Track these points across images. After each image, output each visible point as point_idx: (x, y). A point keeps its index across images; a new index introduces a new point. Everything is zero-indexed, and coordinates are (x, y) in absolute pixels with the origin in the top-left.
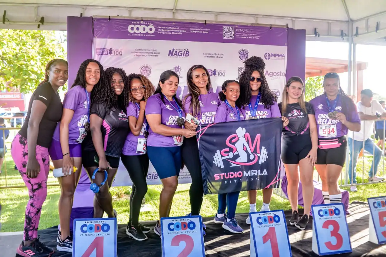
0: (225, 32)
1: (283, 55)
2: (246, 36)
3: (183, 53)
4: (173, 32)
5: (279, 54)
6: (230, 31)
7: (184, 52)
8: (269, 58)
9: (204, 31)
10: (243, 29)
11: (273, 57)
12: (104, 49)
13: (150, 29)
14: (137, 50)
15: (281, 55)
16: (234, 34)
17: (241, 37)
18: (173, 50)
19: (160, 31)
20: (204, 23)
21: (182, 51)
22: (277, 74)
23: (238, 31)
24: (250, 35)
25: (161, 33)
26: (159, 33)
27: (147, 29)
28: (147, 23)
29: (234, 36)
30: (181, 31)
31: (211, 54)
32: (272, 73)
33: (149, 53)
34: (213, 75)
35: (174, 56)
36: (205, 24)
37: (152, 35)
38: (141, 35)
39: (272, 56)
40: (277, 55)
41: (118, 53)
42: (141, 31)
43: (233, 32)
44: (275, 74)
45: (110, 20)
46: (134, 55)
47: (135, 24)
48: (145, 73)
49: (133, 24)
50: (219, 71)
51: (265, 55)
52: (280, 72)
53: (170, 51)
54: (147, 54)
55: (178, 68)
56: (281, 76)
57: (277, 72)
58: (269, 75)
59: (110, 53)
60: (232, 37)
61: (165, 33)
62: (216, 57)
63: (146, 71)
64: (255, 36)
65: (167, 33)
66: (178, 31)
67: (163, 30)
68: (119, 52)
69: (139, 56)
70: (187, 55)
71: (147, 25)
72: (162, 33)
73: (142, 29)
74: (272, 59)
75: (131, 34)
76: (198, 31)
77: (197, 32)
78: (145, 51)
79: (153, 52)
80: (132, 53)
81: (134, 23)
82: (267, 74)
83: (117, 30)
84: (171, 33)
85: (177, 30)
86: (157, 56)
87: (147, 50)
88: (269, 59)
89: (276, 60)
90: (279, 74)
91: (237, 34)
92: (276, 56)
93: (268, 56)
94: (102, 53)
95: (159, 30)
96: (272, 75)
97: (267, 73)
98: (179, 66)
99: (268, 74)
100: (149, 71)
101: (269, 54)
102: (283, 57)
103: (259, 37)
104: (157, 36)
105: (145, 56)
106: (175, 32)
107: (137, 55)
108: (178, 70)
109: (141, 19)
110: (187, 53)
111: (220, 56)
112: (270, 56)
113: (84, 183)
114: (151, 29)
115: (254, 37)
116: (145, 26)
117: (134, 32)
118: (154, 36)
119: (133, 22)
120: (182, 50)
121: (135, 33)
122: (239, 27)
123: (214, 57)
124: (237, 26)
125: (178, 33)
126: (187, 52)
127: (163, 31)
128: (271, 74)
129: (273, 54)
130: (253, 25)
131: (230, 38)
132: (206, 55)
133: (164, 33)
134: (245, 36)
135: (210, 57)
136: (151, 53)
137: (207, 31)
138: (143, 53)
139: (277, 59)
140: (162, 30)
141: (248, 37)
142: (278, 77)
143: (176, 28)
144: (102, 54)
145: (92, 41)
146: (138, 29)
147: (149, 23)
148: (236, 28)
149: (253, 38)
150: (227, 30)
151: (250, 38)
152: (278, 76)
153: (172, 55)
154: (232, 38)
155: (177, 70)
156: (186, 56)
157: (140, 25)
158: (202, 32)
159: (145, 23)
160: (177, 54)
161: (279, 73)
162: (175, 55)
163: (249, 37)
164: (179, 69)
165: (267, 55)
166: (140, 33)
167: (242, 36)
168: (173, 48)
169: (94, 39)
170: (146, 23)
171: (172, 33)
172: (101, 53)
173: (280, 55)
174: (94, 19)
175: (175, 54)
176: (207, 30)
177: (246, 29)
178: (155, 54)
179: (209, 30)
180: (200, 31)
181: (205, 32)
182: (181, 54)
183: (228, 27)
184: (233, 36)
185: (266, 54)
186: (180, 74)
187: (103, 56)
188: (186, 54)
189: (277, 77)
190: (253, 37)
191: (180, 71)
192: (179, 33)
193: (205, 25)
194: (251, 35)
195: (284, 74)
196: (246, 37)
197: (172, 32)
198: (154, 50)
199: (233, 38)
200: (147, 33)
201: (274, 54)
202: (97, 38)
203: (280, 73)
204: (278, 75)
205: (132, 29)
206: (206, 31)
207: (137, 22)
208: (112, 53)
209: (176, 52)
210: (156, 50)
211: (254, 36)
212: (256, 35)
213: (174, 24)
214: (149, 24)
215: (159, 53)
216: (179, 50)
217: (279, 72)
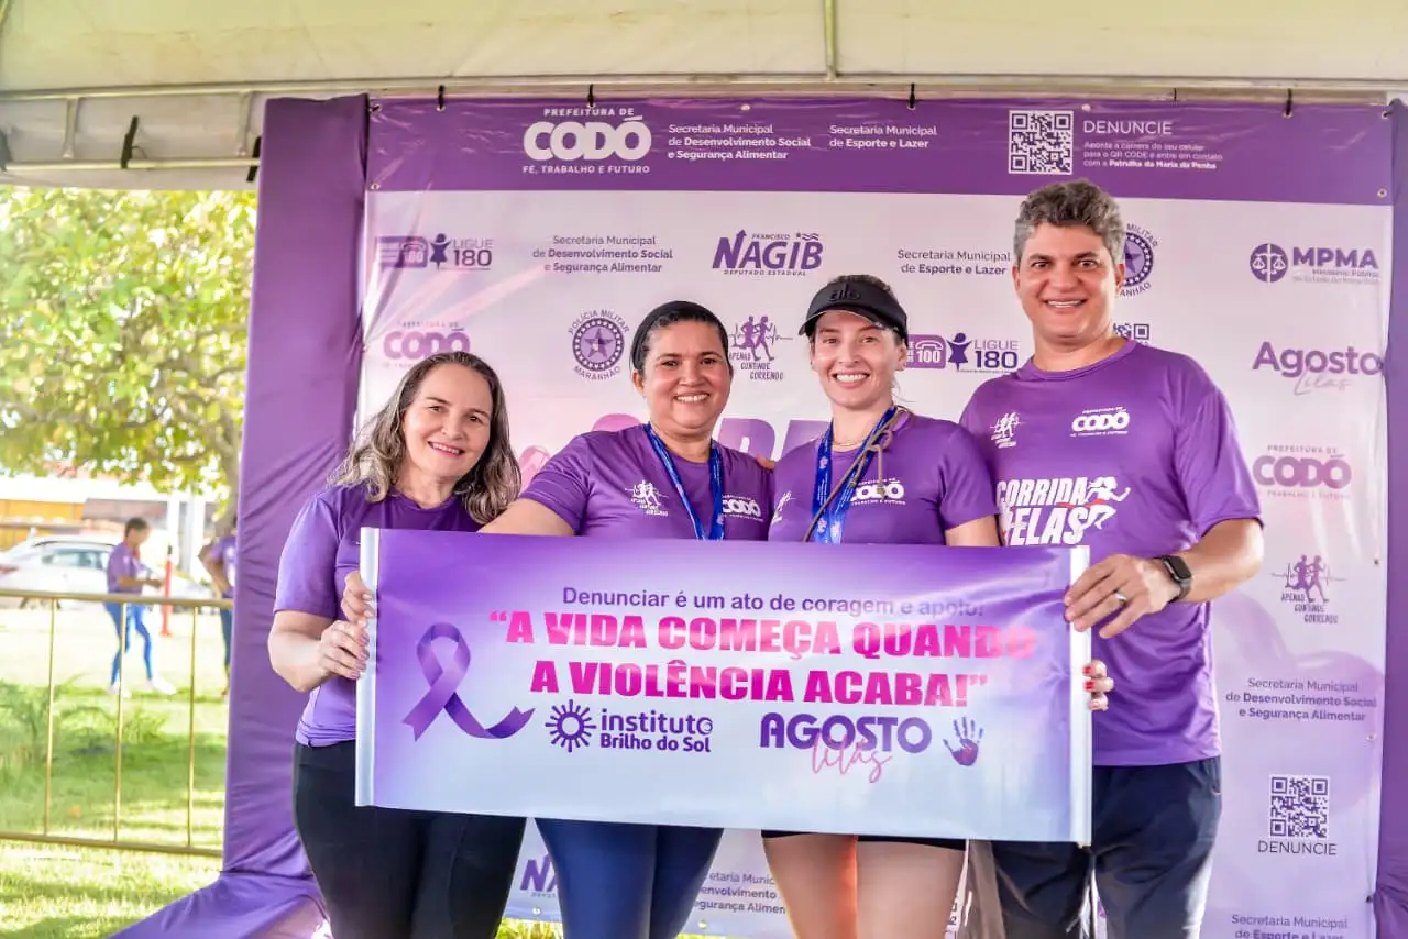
0: (1018, 140)
1: (1369, 253)
2: (1144, 155)
3: (788, 251)
4: (743, 148)
5: (1339, 252)
6: (1050, 135)
7: (797, 246)
8: (1280, 274)
9: (906, 138)
10: (1126, 118)
11: (1302, 269)
12: (410, 239)
13: (628, 140)
14: (561, 241)
15: (1353, 254)
16: (1070, 147)
17: (1112, 162)
18: (742, 235)
19: (675, 149)
20: (906, 95)
21: (784, 244)
22: (1330, 365)
23: (1097, 128)
24: (1163, 151)
25: (682, 155)
26: (671, 155)
27: (615, 142)
28: (617, 112)
29: (1070, 160)
30: (783, 142)
31: (939, 256)
32: (1299, 354)
33: (617, 255)
34: (951, 366)
35: (742, 266)
36: (912, 101)
37: (639, 169)
38: (584, 169)
39: (1295, 263)
40: (1326, 255)
41: (472, 257)
42: (586, 148)
43: (1067, 137)
44: (1316, 361)
45: (444, 108)
46: (547, 268)
47: (557, 121)
48: (593, 352)
49: (550, 119)
50: (980, 345)
51: (1253, 258)
52: (1350, 349)
53: (724, 242)
54: (609, 261)
55: (763, 327)
56: (1352, 371)
57: (1327, 354)
58: (1277, 368)
59: (439, 257)
60: (1060, 162)
61: (703, 155)
62: (968, 270)
63: (601, 342)
64: (1192, 153)
65: (713, 155)
66: (768, 142)
67: (695, 142)
68: (477, 251)
69: (570, 269)
70: (811, 261)
71: (616, 122)
72: (686, 155)
73: (588, 142)
74: (1297, 279)
75: (538, 164)
76: (873, 137)
77: (867, 143)
78: (599, 248)
79: (637, 248)
80: (538, 254)
81: (554, 112)
82: (1265, 361)
83: (470, 150)
84: (730, 155)
85: (762, 136)
86: (657, 269)
87: (612, 240)
88: (1275, 278)
89: (1325, 280)
90: (1345, 360)
91: (1087, 145)
92: (1320, 263)
93: (1273, 259)
94: (402, 258)
95: (674, 142)
96: (1299, 365)
97: (1266, 356)
98: (765, 319)
99: (1272, 361)
100: (613, 344)
101: (1276, 249)
102: (1368, 268)
103: (1219, 157)
104: (662, 173)
105: (596, 268)
106: (752, 149)
107: (562, 268)
108: (761, 340)
109: (585, 95)
110: (813, 249)
111: (990, 264)
112: (1284, 259)
113: (274, 870)
114: (632, 141)
115: (1188, 160)
116: (605, 128)
117: (551, 156)
118: (647, 169)
119: (547, 112)
120: (788, 237)
121: (555, 161)
122: (1101, 110)
123: (959, 270)
124: (1086, 108)
125: (768, 155)
126: (809, 245)
127: (693, 146)
128: (1292, 359)
129: (1304, 252)
130: (1182, 98)
131: (1049, 167)
132: (910, 262)
133: (694, 156)
134: (1137, 155)
135: (934, 270)
136: (629, 254)
137: (924, 138)
138: (590, 255)
139: (1330, 277)
140: (689, 141)
141: (1155, 160)
142: (1337, 377)
143: (758, 130)
144: (400, 264)
145: (360, 205)
146: (569, 141)
147: (622, 112)
148: (1080, 117)
149: (1184, 165)
150: (1033, 128)
151: (1167, 165)
152: (1332, 370)
153: (731, 264)
154: (1057, 172)
155: (755, 340)
156: (804, 266)
157: (582, 120)
158: (893, 144)
159: (604, 112)
160: (757, 259)
161: (1341, 355)
162: (751, 265)
163: (1160, 164)
164: (767, 334)
165: (1269, 255)
166: (580, 162)
167: (1118, 154)
168: (737, 232)
169: (367, 193)
170: (612, 112)
171: (739, 155)
172: (395, 260)
173: (1346, 254)
174: (371, 104)
175: (747, 258)
176: (921, 132)
177: (1139, 118)
178: (646, 261)
179: (933, 131)
180: (884, 137)
181: (909, 144)
182: (782, 257)
183: (1038, 113)
184: (1065, 161)
185: (1262, 249)
186: (771, 359)
187: (406, 272)
188: (807, 254)
189: (1328, 376)
190: (1178, 161)
191: (768, 342)
192: (774, 155)
193: (910, 107)
194: (1170, 152)
195: (1371, 364)
196: (1143, 160)
197: (733, 149)
198: (642, 242)
199: (1065, 169)
200: (614, 159)
201: (1311, 251)
202: (381, 190)
203: (1351, 354)
204: (1337, 367)
205: (543, 141)
206: (918, 139)
207: (569, 112)
208: (444, 259)
209: (756, 245)
210: (652, 241)
211: (1187, 156)
212: (1200, 148)
213: (746, 107)
214: (627, 116)
215: (668, 255)
216: (768, 237)
217: (1345, 351)
